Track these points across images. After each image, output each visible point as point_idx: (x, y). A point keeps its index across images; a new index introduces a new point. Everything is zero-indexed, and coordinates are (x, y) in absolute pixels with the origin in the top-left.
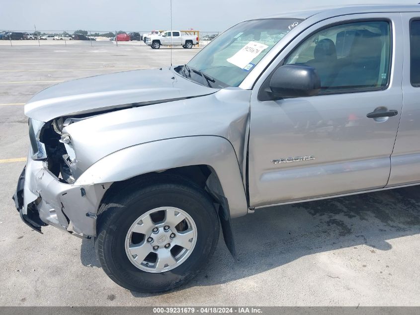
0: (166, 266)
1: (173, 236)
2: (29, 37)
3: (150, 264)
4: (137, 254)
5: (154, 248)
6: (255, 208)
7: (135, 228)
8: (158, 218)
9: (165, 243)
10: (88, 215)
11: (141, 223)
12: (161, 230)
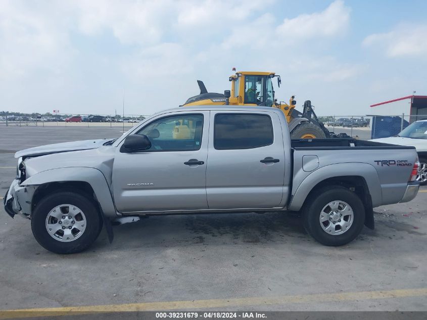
0: (68, 239)
1: (73, 222)
2: (107, 119)
3: (60, 237)
4: (52, 229)
5: (62, 228)
6: (123, 212)
7: (52, 214)
8: (65, 210)
9: (69, 225)
10: (27, 202)
11: (55, 211)
12: (67, 218)
